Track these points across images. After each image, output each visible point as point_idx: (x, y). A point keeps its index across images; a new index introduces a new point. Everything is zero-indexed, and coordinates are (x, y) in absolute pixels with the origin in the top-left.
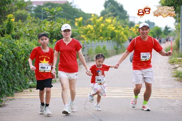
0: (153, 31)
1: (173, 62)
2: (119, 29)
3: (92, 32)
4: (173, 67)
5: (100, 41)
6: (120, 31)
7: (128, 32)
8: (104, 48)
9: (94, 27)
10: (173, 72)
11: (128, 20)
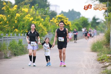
0: (78, 23)
1: (102, 60)
2: (38, 20)
3: (5, 23)
4: (102, 65)
5: (15, 34)
6: (38, 22)
7: (49, 24)
8: (20, 43)
9: (7, 18)
10: (102, 71)
11: (49, 8)
